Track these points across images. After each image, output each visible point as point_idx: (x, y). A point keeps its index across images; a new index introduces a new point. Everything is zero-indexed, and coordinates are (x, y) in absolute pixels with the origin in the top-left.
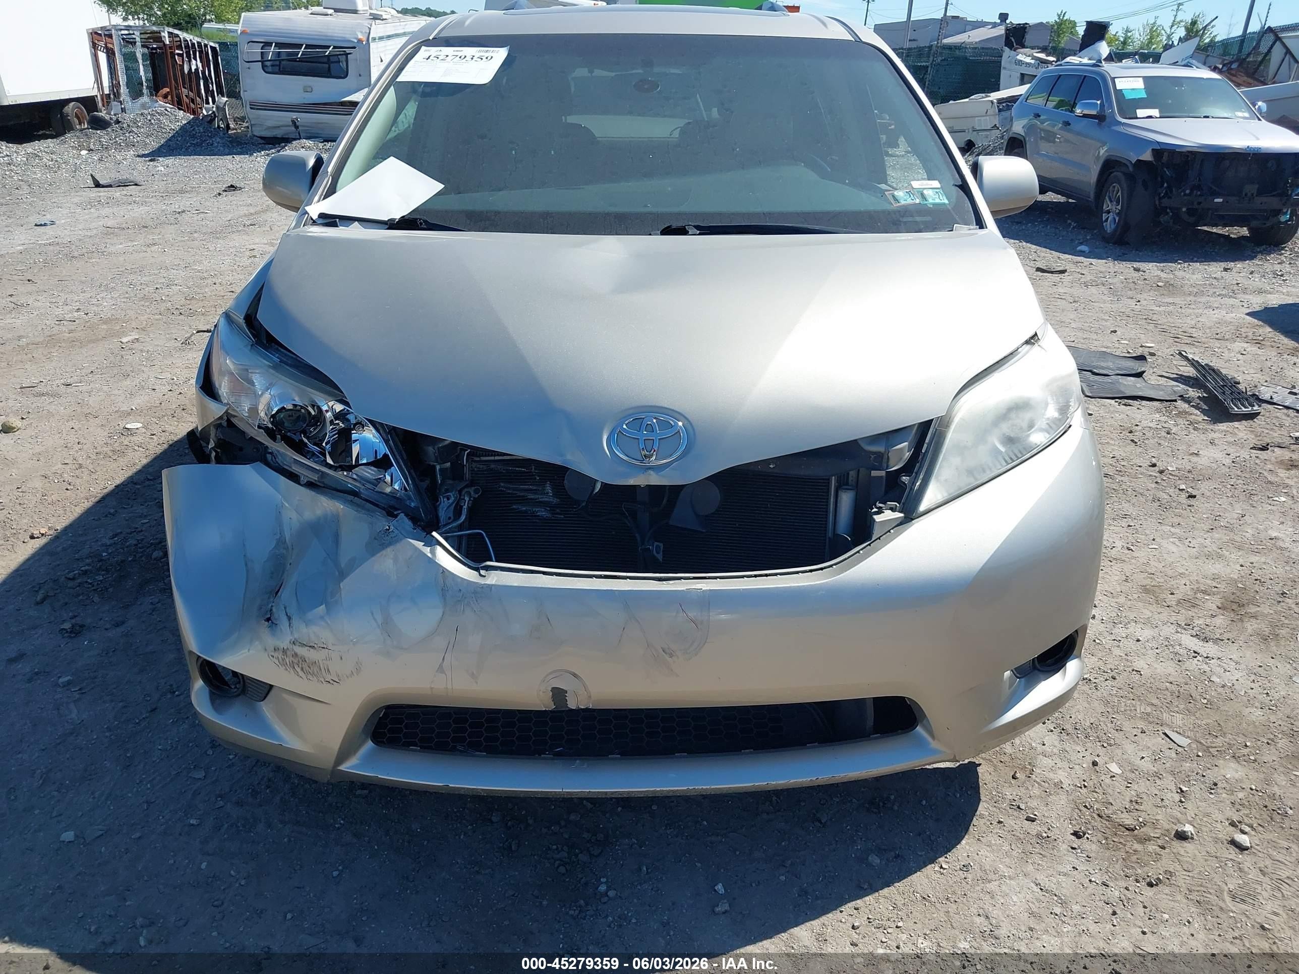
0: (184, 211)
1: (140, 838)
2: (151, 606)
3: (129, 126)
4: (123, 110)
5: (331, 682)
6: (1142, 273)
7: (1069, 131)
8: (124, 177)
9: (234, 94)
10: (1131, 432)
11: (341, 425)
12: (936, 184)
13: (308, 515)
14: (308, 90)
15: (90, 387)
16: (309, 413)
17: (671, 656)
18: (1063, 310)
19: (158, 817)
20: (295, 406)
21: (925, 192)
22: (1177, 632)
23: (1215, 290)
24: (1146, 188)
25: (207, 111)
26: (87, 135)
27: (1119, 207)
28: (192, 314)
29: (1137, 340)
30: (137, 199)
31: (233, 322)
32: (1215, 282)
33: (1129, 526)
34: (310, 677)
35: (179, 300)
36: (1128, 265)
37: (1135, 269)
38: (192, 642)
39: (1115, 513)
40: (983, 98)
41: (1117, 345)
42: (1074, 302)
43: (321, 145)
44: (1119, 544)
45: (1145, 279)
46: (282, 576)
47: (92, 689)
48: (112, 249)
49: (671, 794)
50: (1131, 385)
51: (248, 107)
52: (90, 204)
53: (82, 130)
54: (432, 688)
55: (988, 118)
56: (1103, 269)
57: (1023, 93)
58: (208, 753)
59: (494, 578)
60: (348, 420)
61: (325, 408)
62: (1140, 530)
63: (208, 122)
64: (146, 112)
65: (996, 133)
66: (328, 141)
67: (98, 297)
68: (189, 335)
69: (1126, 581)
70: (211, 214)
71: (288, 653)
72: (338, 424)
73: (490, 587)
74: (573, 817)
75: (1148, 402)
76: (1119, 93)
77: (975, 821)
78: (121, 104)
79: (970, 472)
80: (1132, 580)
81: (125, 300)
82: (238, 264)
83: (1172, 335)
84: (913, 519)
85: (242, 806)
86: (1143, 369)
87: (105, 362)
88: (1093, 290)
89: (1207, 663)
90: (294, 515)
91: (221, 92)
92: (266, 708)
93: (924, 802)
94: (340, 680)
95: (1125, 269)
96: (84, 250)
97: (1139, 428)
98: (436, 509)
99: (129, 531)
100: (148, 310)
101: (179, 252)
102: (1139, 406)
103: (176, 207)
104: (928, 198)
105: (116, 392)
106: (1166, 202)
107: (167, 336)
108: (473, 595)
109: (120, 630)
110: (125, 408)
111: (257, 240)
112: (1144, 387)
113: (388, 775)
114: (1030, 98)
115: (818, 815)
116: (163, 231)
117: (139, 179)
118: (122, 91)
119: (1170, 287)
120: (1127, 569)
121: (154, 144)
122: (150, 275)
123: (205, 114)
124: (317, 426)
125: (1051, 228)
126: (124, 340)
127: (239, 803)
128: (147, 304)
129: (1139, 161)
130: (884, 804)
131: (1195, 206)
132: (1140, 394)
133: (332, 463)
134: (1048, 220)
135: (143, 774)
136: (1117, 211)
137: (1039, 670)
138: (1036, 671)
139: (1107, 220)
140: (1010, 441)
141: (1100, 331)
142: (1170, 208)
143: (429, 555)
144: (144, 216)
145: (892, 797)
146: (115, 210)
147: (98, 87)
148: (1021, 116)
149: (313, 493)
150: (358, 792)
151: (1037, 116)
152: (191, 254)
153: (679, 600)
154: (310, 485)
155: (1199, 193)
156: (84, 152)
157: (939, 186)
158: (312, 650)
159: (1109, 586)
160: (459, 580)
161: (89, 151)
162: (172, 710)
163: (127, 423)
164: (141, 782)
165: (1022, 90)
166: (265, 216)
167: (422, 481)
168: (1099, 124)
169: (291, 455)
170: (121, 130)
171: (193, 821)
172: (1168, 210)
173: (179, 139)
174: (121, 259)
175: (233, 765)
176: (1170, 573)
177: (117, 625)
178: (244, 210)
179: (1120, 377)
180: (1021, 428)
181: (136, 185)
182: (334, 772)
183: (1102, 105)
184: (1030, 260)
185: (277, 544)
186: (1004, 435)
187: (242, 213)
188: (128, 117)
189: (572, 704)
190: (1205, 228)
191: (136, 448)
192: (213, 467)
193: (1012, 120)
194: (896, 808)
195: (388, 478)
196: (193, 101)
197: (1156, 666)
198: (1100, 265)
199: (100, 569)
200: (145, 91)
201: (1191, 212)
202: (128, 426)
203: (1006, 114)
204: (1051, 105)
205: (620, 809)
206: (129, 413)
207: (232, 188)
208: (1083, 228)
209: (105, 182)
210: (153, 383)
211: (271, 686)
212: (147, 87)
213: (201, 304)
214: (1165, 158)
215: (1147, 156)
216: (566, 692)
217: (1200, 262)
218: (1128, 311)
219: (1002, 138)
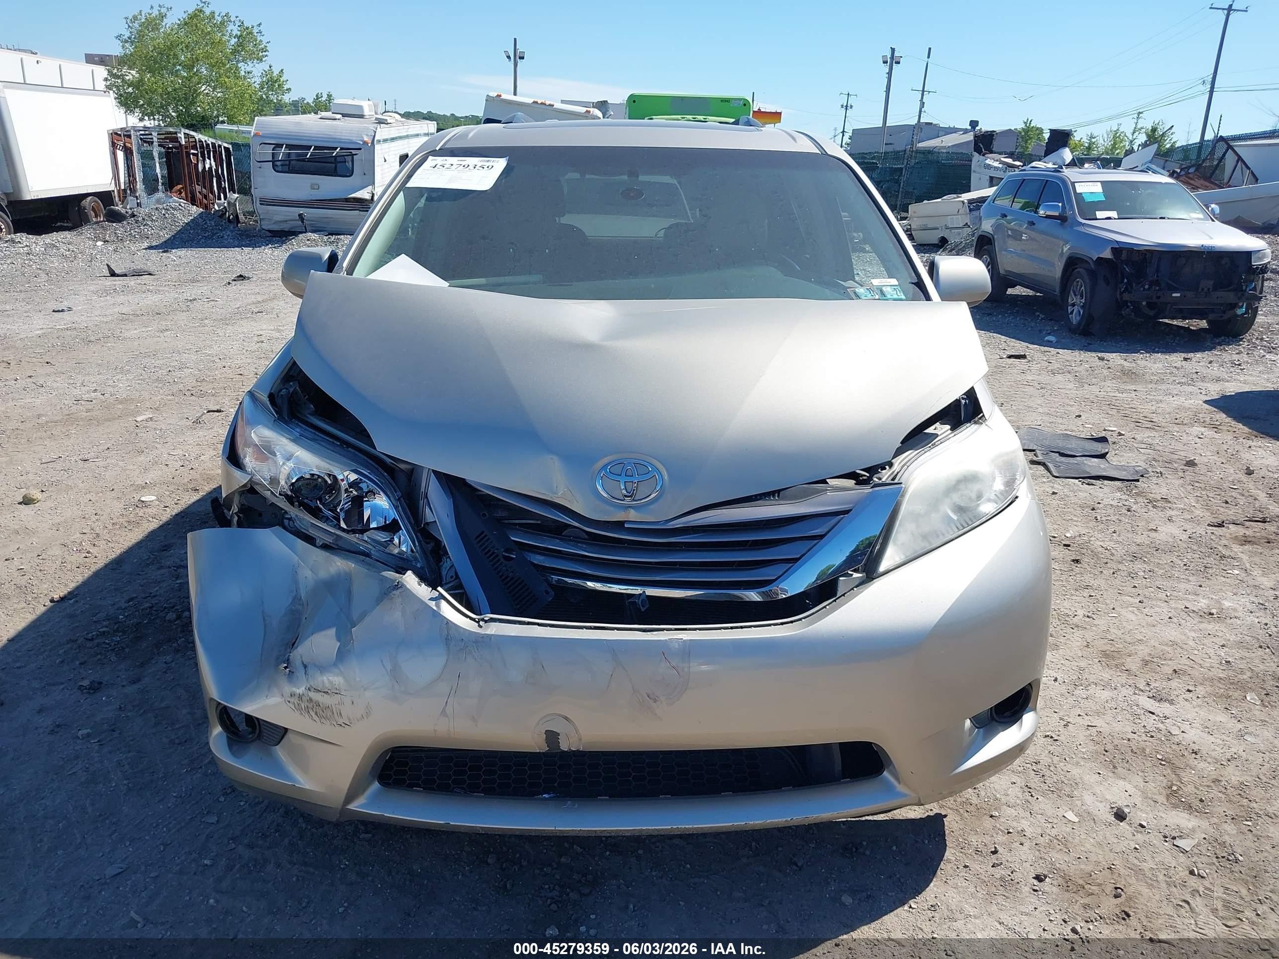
0: (195, 300)
1: (157, 876)
2: (165, 665)
3: (144, 219)
4: (139, 205)
5: (343, 725)
6: (1106, 362)
7: (1033, 230)
8: (139, 267)
9: (245, 191)
10: (1093, 509)
11: (354, 492)
12: (894, 282)
13: (323, 574)
14: (313, 187)
15: (106, 463)
16: (326, 481)
17: (655, 701)
18: (1031, 396)
19: (174, 858)
20: (313, 475)
21: (884, 289)
22: (1135, 694)
23: (1175, 378)
24: (1108, 283)
25: (219, 206)
26: (103, 227)
27: (1083, 301)
28: (203, 395)
29: (1102, 425)
30: (151, 288)
31: (256, 400)
32: (1175, 370)
33: (1090, 596)
34: (323, 721)
35: (191, 382)
36: (1094, 354)
37: (1099, 358)
38: (212, 689)
39: (1078, 584)
40: (954, 198)
41: (1081, 429)
42: (1042, 388)
43: (325, 238)
44: (1080, 613)
45: (1109, 368)
46: (298, 629)
47: (111, 741)
48: (127, 334)
49: (656, 833)
50: (1094, 466)
51: (258, 202)
52: (106, 292)
53: (97, 223)
54: (435, 731)
55: (959, 216)
56: (1070, 358)
57: (991, 194)
58: (220, 799)
59: (494, 629)
60: (361, 489)
61: (340, 477)
62: (1101, 600)
63: (220, 216)
64: (161, 207)
65: (968, 231)
66: (332, 234)
67: (114, 378)
68: (200, 415)
69: (1087, 646)
70: (222, 302)
71: (304, 698)
72: (352, 492)
73: (489, 637)
74: (563, 860)
75: (1110, 482)
76: (1079, 196)
77: (942, 865)
78: (137, 199)
79: (925, 537)
80: (1092, 646)
81: (140, 382)
82: (246, 349)
83: (1133, 420)
84: (874, 579)
85: (253, 848)
86: (1107, 450)
87: (121, 439)
88: (1059, 377)
89: (1163, 723)
90: (308, 573)
91: (232, 189)
92: (280, 751)
93: (894, 848)
94: (351, 723)
95: (1090, 358)
96: (101, 335)
97: (1101, 506)
98: (439, 568)
99: (143, 595)
100: (161, 391)
101: (190, 337)
102: (1101, 486)
103: (188, 295)
104: (886, 293)
105: (131, 467)
106: (1126, 297)
107: (179, 415)
108: (474, 645)
109: (136, 686)
110: (139, 482)
111: (264, 327)
112: (1108, 467)
113: (393, 813)
114: (997, 199)
115: (795, 859)
116: (176, 318)
117: (152, 269)
118: (138, 187)
119: (1129, 375)
120: (1089, 635)
121: (166, 235)
122: (163, 359)
123: (217, 209)
124: (333, 494)
125: (1020, 319)
126: (139, 419)
127: (250, 846)
128: (160, 385)
129: (1099, 259)
130: (857, 849)
131: (1155, 300)
132: (1104, 474)
133: (345, 527)
134: (1018, 312)
135: (159, 819)
136: (1082, 304)
137: (996, 721)
138: (994, 722)
139: (1072, 313)
140: (960, 510)
141: (1065, 416)
142: (1131, 302)
143: (435, 608)
144: (157, 304)
145: (865, 843)
146: (130, 297)
147: (116, 183)
148: (989, 216)
149: (328, 554)
150: (362, 836)
151: (1004, 216)
152: (201, 339)
153: (662, 650)
154: (325, 547)
155: (1157, 288)
156: (99, 243)
157: (897, 283)
158: (325, 695)
159: (1071, 651)
160: (462, 630)
161: (104, 242)
162: (186, 761)
163: (142, 496)
164: (157, 825)
165: (990, 192)
166: (271, 304)
167: (427, 543)
168: (1061, 224)
169: (308, 519)
170: (136, 223)
171: (207, 862)
172: (1129, 304)
173: (192, 232)
174: (136, 343)
175: (244, 811)
176: (1129, 640)
177: (134, 682)
178: (253, 299)
179: (1084, 458)
180: (970, 498)
181: (150, 274)
182: (344, 811)
183: (1064, 207)
184: (1000, 349)
185: (294, 600)
186: (954, 504)
187: (250, 301)
188: (142, 212)
189: (564, 747)
190: (1166, 321)
191: (150, 519)
192: (234, 530)
193: (980, 219)
194: (868, 853)
195: (396, 541)
196: (206, 197)
197: (1115, 725)
198: (1065, 354)
199: (117, 630)
200: (160, 187)
201: (1150, 305)
202: (143, 499)
203: (976, 213)
204: (1017, 206)
205: (608, 853)
206: (145, 486)
207: (241, 277)
208: (1051, 320)
209: (120, 271)
210: (166, 458)
211: (286, 730)
212: (163, 184)
213: (211, 386)
214: (1124, 255)
215: (1107, 254)
216: (559, 734)
217: (1162, 352)
218: (1092, 398)
219: (973, 235)
